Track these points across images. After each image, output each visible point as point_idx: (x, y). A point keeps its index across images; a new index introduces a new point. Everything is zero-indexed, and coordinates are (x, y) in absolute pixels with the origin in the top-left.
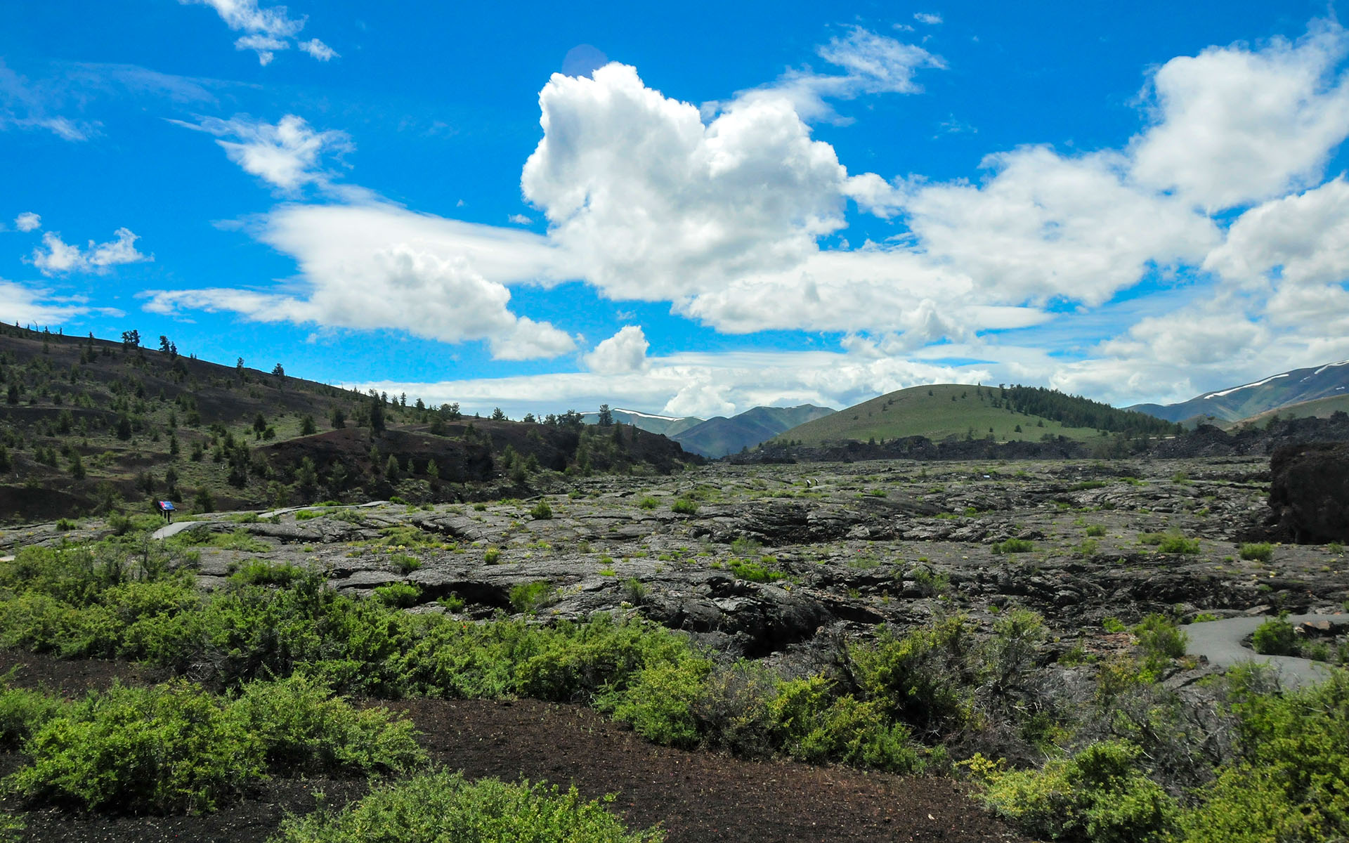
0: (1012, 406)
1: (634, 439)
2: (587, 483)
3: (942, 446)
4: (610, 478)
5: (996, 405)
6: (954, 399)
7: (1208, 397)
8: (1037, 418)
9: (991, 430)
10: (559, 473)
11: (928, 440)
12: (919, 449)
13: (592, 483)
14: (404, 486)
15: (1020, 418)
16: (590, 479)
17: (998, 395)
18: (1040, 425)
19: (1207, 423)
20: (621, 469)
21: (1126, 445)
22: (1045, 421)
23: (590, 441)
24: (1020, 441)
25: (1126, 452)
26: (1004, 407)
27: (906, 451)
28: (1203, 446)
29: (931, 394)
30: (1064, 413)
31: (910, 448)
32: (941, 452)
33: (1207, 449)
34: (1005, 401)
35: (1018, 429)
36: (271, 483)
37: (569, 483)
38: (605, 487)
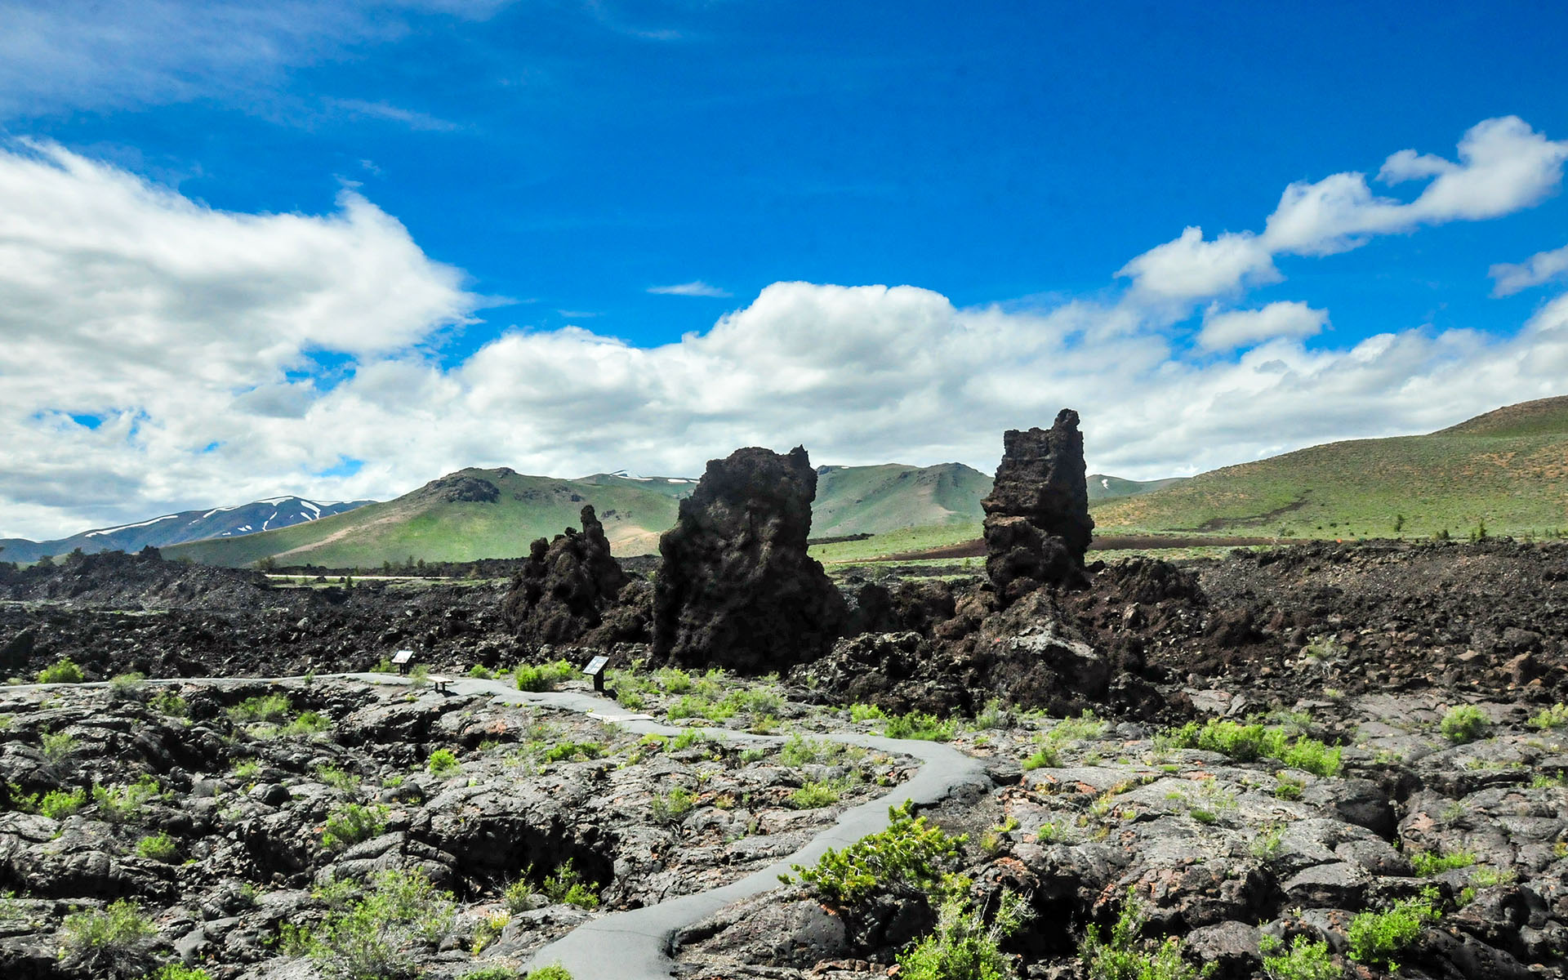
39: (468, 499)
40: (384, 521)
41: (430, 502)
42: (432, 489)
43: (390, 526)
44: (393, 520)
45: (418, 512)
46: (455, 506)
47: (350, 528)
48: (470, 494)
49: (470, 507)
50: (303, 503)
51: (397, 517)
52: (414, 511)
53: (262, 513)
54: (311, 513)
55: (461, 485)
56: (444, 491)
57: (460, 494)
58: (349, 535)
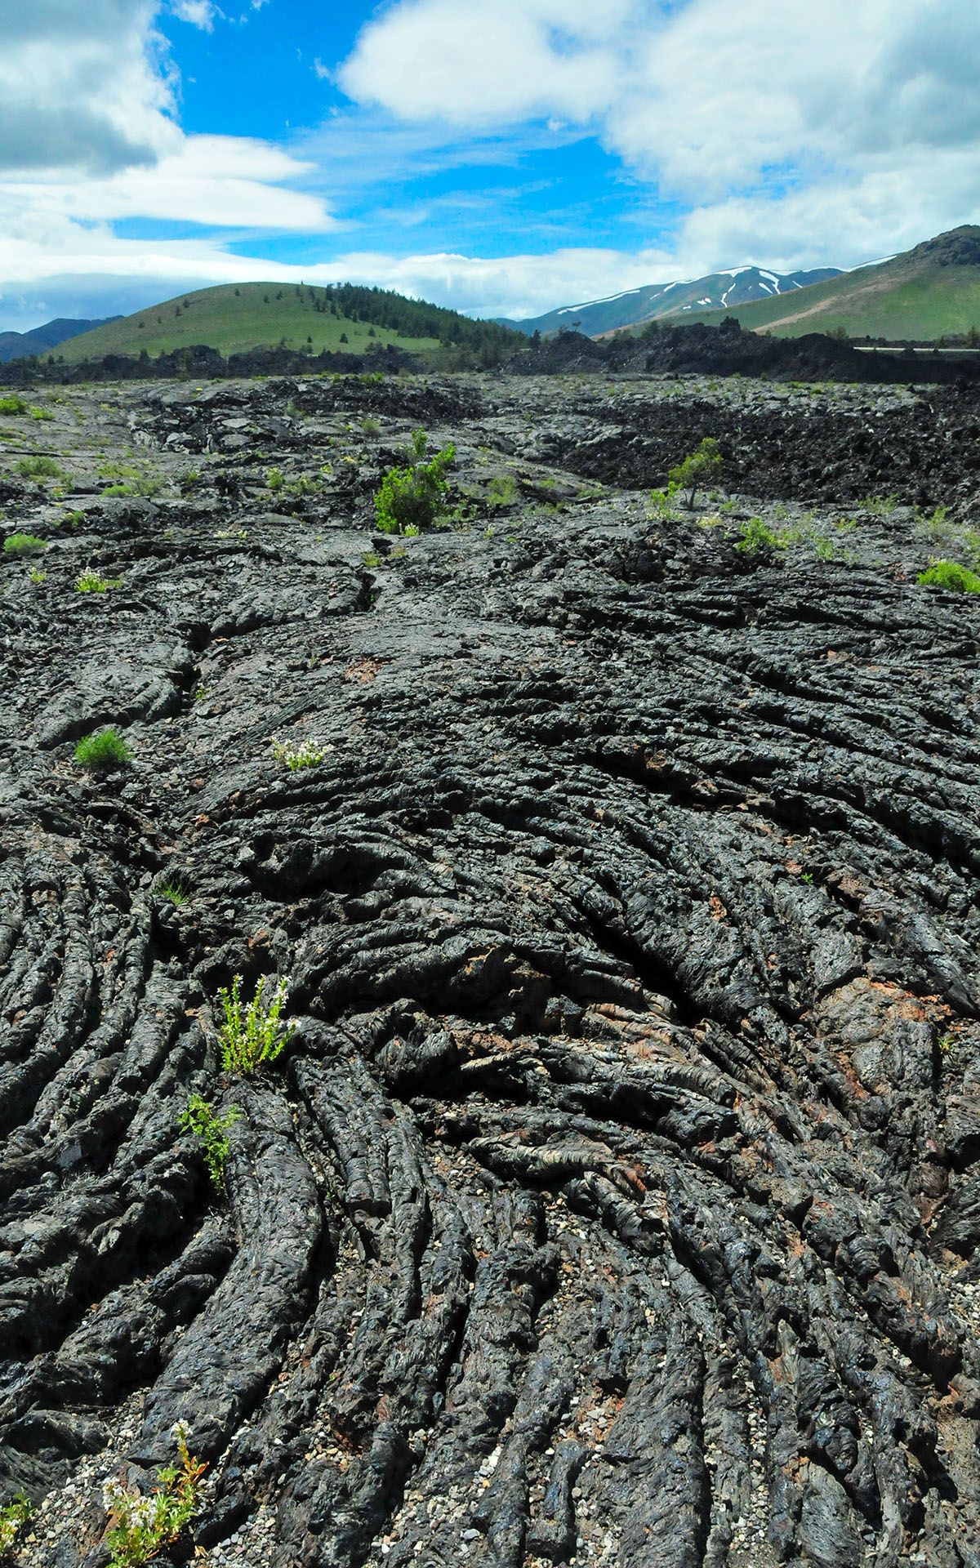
0: (338, 310)
3: (234, 359)
5: (319, 308)
6: (266, 300)
7: (564, 312)
8: (367, 326)
9: (310, 340)
11: (215, 352)
12: (202, 361)
15: (348, 326)
17: (323, 298)
18: (372, 333)
19: (571, 329)
22: (377, 329)
26: (328, 310)
28: (567, 360)
29: (237, 293)
30: (401, 319)
31: (186, 363)
32: (231, 368)
33: (571, 364)
34: (330, 303)
35: (344, 339)
39: (962, 262)
40: (870, 289)
41: (921, 266)
42: (922, 252)
43: (877, 294)
44: (881, 287)
45: (907, 279)
46: (949, 271)
47: (834, 298)
48: (967, 256)
49: (966, 271)
50: (762, 273)
51: (883, 284)
52: (904, 276)
53: (721, 285)
54: (769, 283)
55: (956, 246)
56: (936, 254)
57: (955, 257)
58: (833, 306)
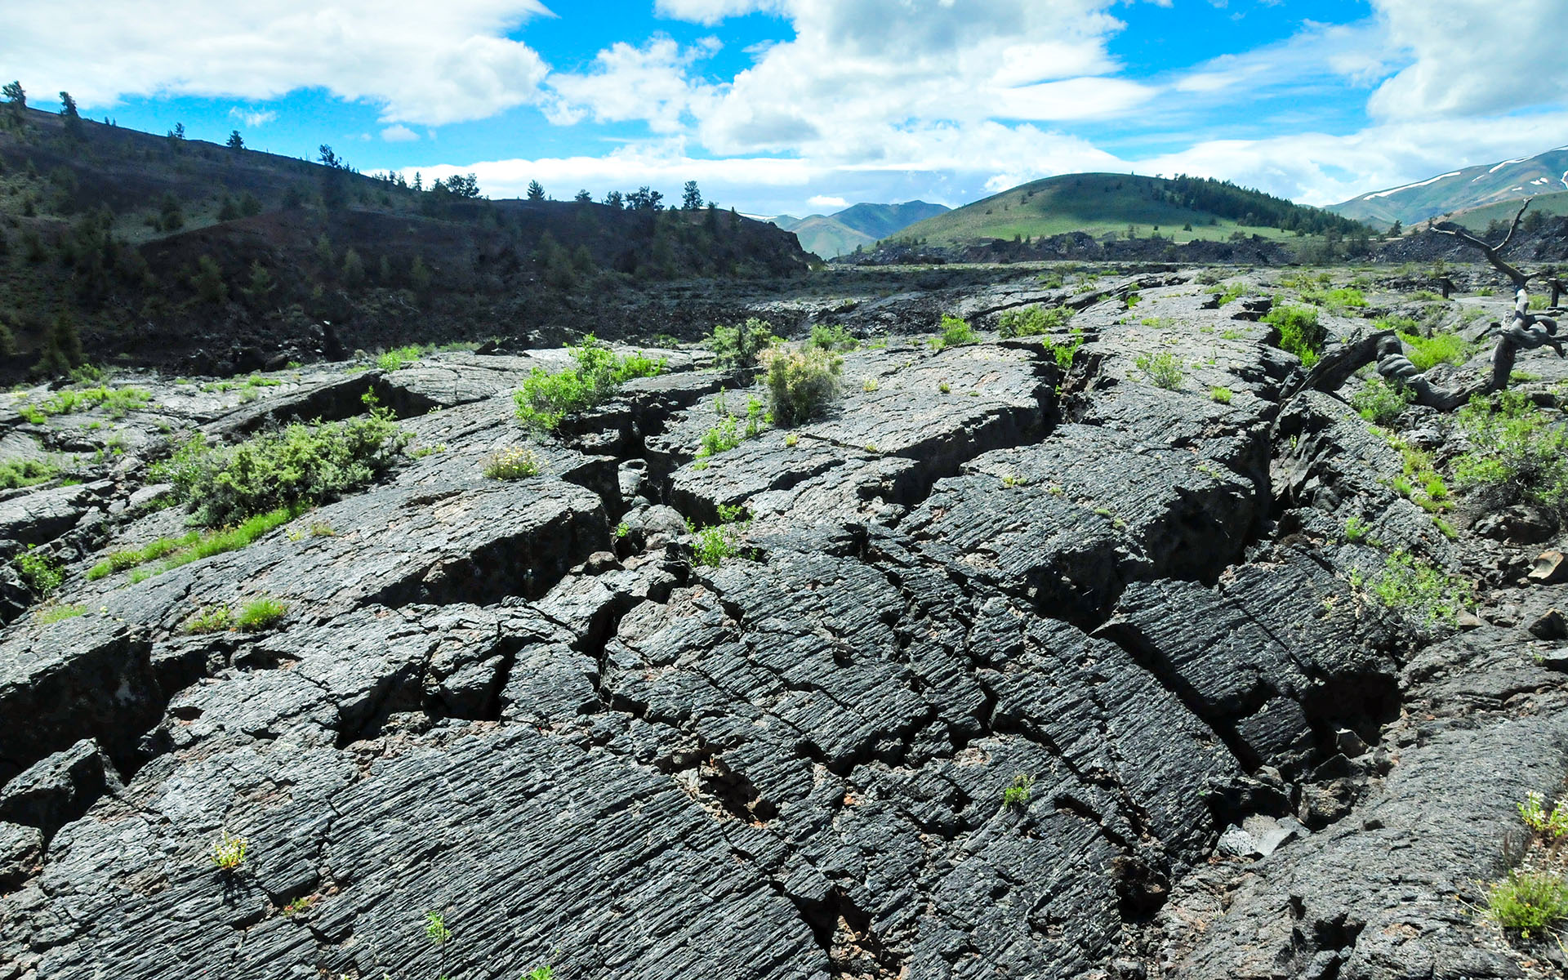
1: (734, 228)
2: (670, 290)
4: (704, 281)
7: (1368, 198)
8: (1208, 217)
9: (1156, 229)
10: (626, 275)
11: (1090, 237)
12: (1081, 249)
13: (678, 290)
14: (370, 300)
16: (674, 285)
20: (721, 268)
21: (1339, 248)
22: (1219, 220)
23: (673, 228)
24: (1205, 241)
25: (1339, 255)
27: (1064, 251)
31: (1069, 247)
32: (1108, 253)
33: (1450, 253)
36: (150, 300)
37: (642, 290)
38: (698, 296)
